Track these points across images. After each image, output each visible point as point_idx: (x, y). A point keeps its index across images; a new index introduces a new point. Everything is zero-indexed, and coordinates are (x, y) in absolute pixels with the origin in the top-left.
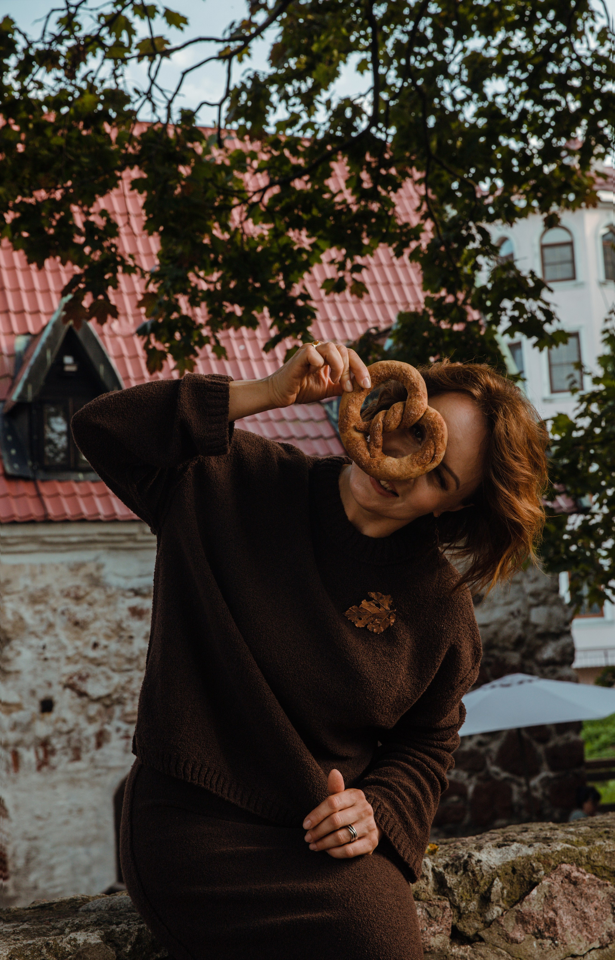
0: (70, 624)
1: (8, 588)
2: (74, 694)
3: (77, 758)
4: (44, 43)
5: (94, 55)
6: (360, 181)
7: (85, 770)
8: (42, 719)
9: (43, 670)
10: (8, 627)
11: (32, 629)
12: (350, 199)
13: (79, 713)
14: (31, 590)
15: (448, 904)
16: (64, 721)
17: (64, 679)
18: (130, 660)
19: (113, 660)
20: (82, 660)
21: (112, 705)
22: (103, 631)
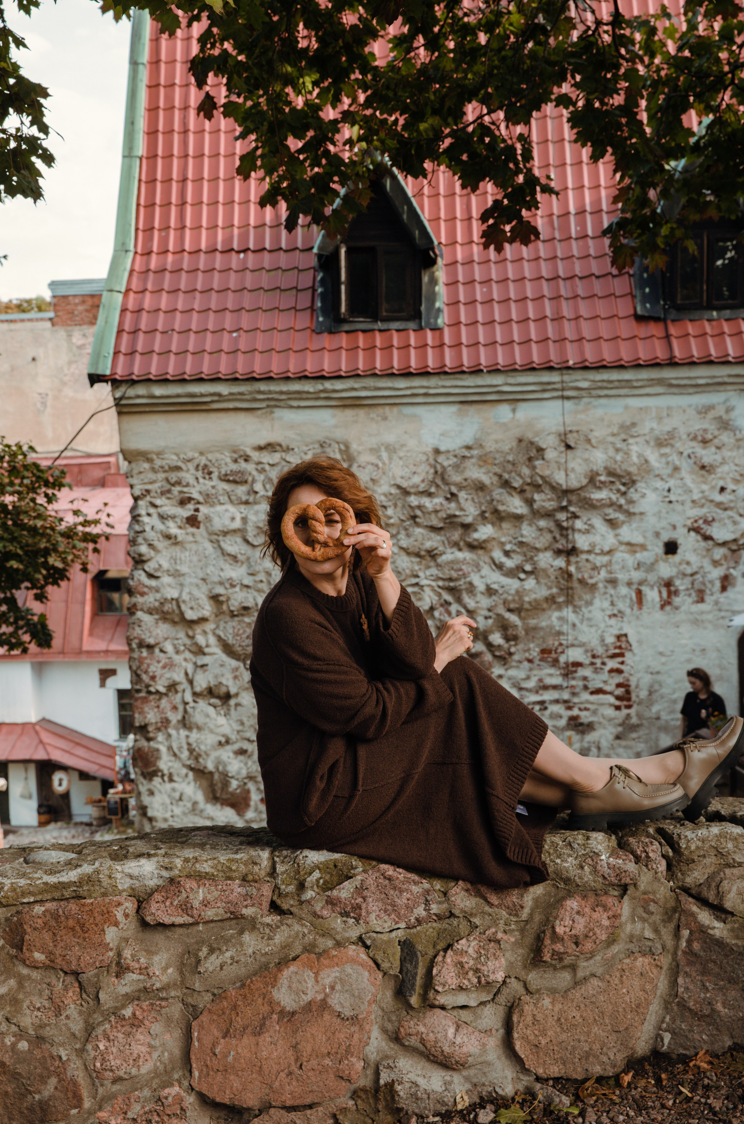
0: (697, 468)
1: (634, 431)
2: (699, 538)
3: (702, 600)
7: (710, 612)
8: (666, 561)
9: (667, 513)
10: (633, 469)
11: (657, 472)
13: (704, 557)
14: (657, 432)
16: (688, 563)
17: (689, 523)
19: (741, 504)
20: (708, 504)
21: (739, 550)
22: (731, 475)
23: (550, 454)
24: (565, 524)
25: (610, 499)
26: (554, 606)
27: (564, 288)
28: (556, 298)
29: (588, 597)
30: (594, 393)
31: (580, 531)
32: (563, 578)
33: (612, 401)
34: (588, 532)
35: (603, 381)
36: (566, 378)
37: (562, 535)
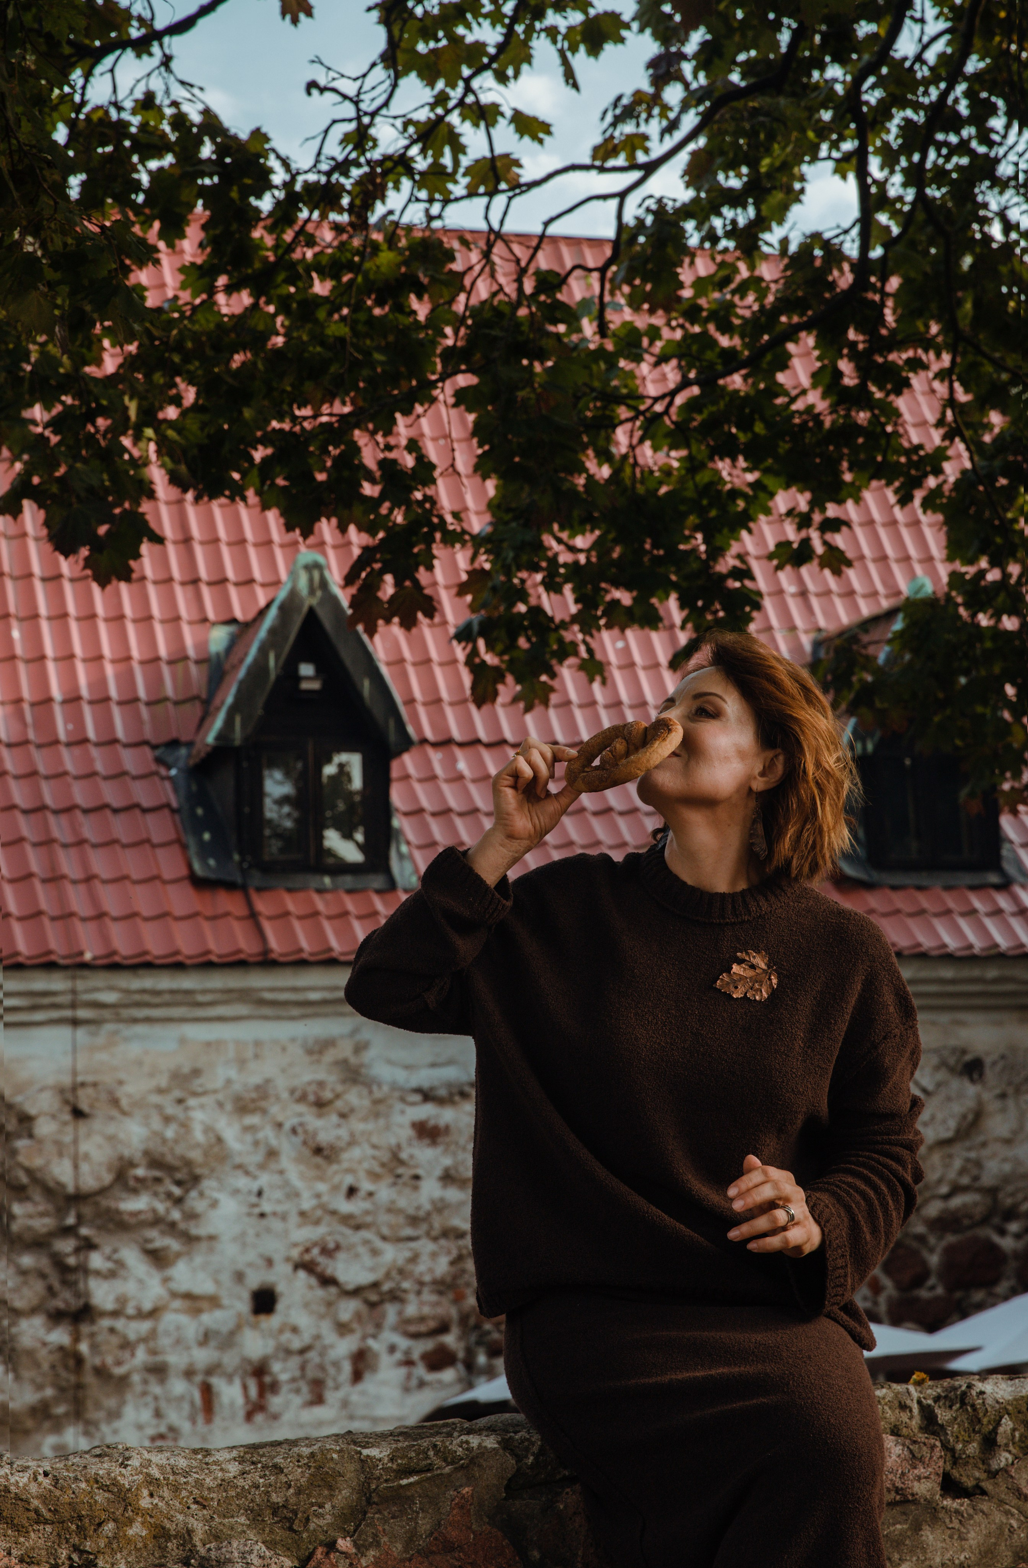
0: (307, 1152)
1: (197, 1084)
2: (313, 1281)
3: (318, 1399)
4: (319, 172)
5: (397, 188)
6: (838, 374)
7: (332, 1423)
8: (255, 1326)
9: (258, 1235)
10: (196, 1155)
11: (238, 1160)
12: (822, 406)
13: (322, 1317)
14: (237, 1087)
15: (938, 1444)
16: (295, 1330)
17: (295, 1253)
18: (414, 1221)
19: (384, 1218)
20: (327, 1218)
21: (381, 1302)
22: (366, 1165)
23: (44, 1128)
24: (72, 1261)
25: (154, 1211)
26: (47, 1425)
27: (59, 828)
28: (47, 843)
29: (111, 1403)
30: (126, 1013)
31: (98, 1273)
32: (66, 1367)
33: (157, 1030)
34: (111, 1275)
35: (143, 991)
36: (80, 985)
37: (65, 1283)
